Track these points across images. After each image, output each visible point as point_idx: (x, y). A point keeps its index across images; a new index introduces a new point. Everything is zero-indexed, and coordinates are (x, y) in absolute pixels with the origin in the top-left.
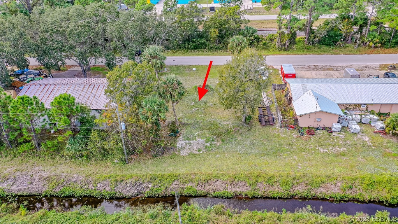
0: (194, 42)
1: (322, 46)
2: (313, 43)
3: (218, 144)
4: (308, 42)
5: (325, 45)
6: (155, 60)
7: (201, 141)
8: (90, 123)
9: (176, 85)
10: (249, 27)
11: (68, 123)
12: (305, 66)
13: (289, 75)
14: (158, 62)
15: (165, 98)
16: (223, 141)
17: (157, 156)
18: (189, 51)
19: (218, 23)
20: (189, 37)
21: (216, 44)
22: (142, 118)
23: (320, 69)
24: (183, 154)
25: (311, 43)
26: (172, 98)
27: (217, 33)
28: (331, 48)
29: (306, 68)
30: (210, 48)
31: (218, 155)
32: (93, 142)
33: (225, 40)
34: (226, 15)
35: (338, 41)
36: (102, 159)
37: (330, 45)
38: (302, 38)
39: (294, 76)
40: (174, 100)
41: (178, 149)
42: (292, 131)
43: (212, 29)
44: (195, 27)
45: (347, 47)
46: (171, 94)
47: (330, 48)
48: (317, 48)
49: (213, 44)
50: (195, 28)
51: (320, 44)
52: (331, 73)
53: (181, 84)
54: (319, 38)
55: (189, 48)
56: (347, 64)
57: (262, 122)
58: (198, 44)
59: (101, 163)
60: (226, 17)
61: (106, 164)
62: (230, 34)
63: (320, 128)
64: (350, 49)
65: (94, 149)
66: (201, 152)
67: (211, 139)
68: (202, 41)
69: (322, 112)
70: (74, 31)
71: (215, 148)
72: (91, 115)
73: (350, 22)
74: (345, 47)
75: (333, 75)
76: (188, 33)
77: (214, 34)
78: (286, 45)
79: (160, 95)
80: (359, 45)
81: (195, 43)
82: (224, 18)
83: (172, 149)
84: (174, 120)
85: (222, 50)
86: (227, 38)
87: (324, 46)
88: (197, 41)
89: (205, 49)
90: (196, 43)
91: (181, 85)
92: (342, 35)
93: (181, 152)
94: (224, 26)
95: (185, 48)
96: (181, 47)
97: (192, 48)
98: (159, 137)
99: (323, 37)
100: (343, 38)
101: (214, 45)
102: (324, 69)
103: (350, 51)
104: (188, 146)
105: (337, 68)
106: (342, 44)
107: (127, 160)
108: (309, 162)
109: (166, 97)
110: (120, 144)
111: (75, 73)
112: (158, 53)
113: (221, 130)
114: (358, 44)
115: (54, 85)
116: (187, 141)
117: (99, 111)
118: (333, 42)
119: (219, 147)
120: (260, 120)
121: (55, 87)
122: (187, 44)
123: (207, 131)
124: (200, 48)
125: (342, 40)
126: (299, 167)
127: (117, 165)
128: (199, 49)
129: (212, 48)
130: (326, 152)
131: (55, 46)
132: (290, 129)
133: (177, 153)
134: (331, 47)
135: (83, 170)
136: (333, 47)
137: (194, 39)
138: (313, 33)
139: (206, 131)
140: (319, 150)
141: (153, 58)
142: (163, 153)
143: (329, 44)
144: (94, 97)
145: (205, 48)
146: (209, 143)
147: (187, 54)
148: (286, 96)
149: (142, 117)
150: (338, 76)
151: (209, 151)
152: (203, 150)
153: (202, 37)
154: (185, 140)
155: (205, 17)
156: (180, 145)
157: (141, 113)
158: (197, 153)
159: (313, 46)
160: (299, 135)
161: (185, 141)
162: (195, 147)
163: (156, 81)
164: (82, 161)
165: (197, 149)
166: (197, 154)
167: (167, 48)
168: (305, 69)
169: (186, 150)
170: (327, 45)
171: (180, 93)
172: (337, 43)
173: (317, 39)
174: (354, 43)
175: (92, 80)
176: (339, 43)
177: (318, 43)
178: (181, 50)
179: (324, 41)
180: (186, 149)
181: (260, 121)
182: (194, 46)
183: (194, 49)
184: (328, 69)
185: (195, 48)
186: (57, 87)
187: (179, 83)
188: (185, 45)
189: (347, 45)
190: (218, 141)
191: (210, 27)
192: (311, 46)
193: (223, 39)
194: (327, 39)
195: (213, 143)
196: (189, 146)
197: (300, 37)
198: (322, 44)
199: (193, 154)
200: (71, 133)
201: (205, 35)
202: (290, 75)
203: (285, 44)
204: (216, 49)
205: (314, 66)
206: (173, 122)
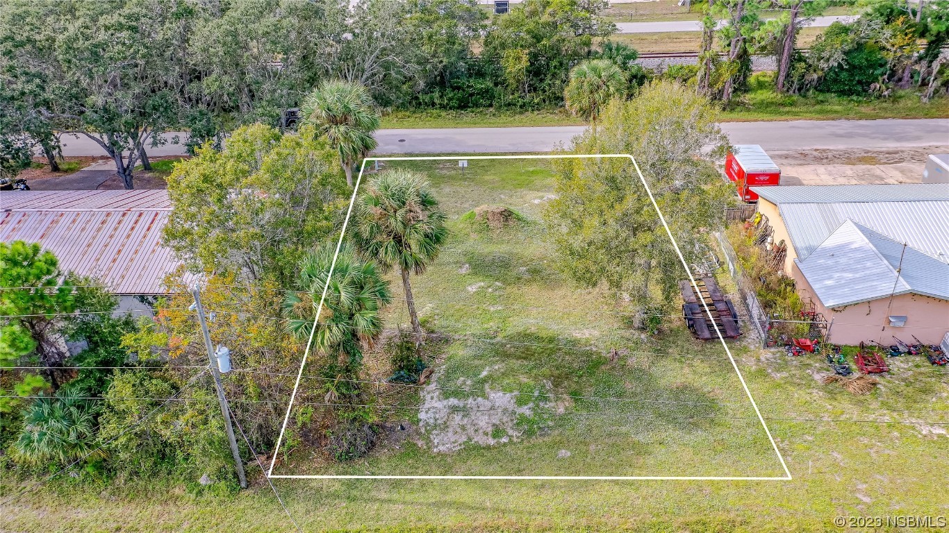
0: (458, 88)
1: (828, 95)
2: (800, 90)
3: (561, 410)
4: (787, 85)
5: (835, 92)
6: (342, 128)
7: (501, 399)
8: (111, 344)
9: (417, 209)
10: (614, 46)
11: (26, 349)
12: (791, 153)
13: (758, 175)
14: (354, 135)
15: (375, 254)
16: (575, 395)
17: (351, 458)
18: (443, 114)
19: (529, 32)
20: (441, 75)
21: (523, 94)
22: (296, 330)
23: (836, 160)
24: (441, 448)
25: (796, 86)
26: (400, 252)
27: (525, 63)
28: (853, 100)
29: (795, 158)
30: (505, 105)
31: (563, 451)
32: (121, 415)
33: (548, 81)
34: (549, 10)
35: (875, 80)
36: (155, 474)
37: (849, 93)
38: (764, 76)
39: (773, 179)
40: (410, 260)
41: (423, 430)
42: (806, 358)
43: (510, 51)
44: (460, 44)
45: (900, 97)
46: (398, 240)
47: (850, 101)
48: (813, 101)
49: (513, 94)
50: (460, 48)
51: (821, 91)
52: (877, 170)
53: (432, 203)
54: (820, 73)
55: (443, 107)
56: (915, 145)
57: (697, 327)
58: (472, 95)
59: (151, 488)
60: (550, 14)
61: (168, 493)
62: (561, 64)
63: (901, 349)
64: (909, 103)
65: (123, 440)
66: (504, 440)
67: (536, 394)
68: (480, 85)
69: (913, 295)
70: (81, 42)
71: (551, 424)
72: (117, 314)
73: (911, 26)
74: (895, 99)
75: (885, 177)
76: (441, 62)
77: (515, 64)
78: (725, 93)
79: (362, 243)
80: (936, 91)
81: (461, 91)
82: (545, 18)
83: (403, 428)
84: (406, 325)
85: (539, 110)
86: (553, 75)
87: (833, 95)
88: (468, 87)
89: (491, 109)
90: (464, 90)
91: (433, 209)
92: (886, 63)
93: (436, 441)
94: (544, 42)
95: (433, 104)
96: (420, 104)
97: (454, 106)
98: (356, 392)
99: (831, 69)
100: (888, 72)
101: (516, 95)
102: (848, 158)
103: (910, 110)
104: (457, 418)
105: (887, 155)
106: (887, 90)
107: (242, 476)
108: (891, 475)
109: (382, 251)
110: (214, 423)
111: (101, 179)
112: (352, 106)
113: (567, 357)
114: (932, 89)
115: (6, 214)
116: (453, 401)
117: (150, 299)
118: (860, 82)
119: (562, 421)
120: (691, 322)
121: (9, 218)
122: (436, 95)
123: (519, 362)
124: (476, 105)
125: (886, 77)
126: (860, 496)
127: (208, 496)
128: (473, 107)
129: (509, 104)
130: (939, 436)
131: (19, 86)
132: (797, 354)
133: (420, 443)
134: (855, 98)
135: (80, 516)
136: (860, 98)
137: (459, 78)
138: (801, 59)
139: (515, 363)
140: (913, 428)
141: (334, 121)
142: (371, 445)
143: (850, 90)
144: (136, 252)
145: (491, 105)
146: (531, 405)
147: (440, 121)
148: (763, 239)
149: (295, 326)
150: (901, 180)
151: (529, 433)
152: (510, 432)
153: (480, 74)
154: (447, 398)
155: (487, 18)
156: (430, 414)
157: (290, 309)
158: (492, 442)
159: (800, 95)
160: (832, 374)
161: (445, 402)
162: (483, 422)
163: (344, 194)
164: (83, 481)
165: (490, 429)
166: (488, 448)
167: (381, 100)
168: (793, 162)
169: (450, 434)
170: (842, 93)
171: (428, 237)
172: (872, 86)
173: (815, 76)
174: (920, 86)
175: (139, 197)
176: (878, 86)
177: (816, 88)
178: (422, 112)
179: (835, 81)
180: (451, 430)
181: (692, 326)
182: (458, 99)
183: (458, 108)
184: (862, 160)
185: (463, 105)
186: (13, 220)
187: (426, 202)
188: (432, 98)
189: (901, 92)
190: (557, 399)
191: (503, 46)
192: (795, 97)
193: (542, 80)
194: (844, 75)
195: (541, 404)
196: (460, 417)
197: (759, 73)
198: (828, 91)
199: (477, 447)
200: (39, 381)
201: (489, 69)
202: (762, 178)
203: (721, 92)
204: (521, 107)
205: (816, 150)
206: (404, 335)
